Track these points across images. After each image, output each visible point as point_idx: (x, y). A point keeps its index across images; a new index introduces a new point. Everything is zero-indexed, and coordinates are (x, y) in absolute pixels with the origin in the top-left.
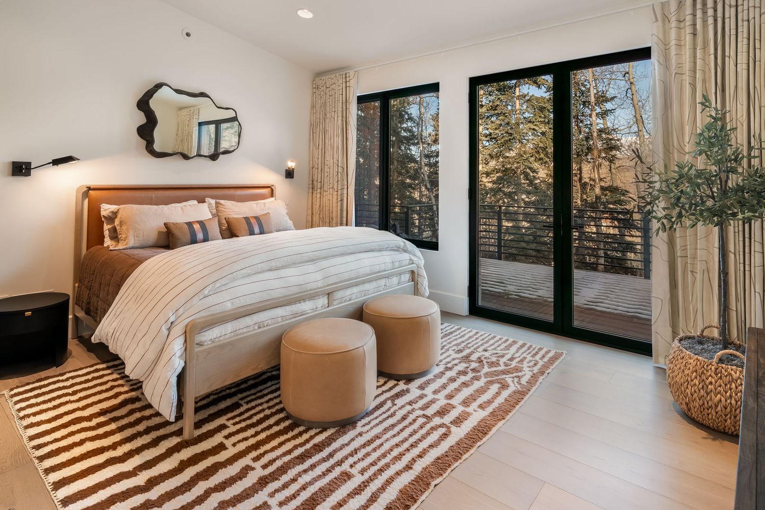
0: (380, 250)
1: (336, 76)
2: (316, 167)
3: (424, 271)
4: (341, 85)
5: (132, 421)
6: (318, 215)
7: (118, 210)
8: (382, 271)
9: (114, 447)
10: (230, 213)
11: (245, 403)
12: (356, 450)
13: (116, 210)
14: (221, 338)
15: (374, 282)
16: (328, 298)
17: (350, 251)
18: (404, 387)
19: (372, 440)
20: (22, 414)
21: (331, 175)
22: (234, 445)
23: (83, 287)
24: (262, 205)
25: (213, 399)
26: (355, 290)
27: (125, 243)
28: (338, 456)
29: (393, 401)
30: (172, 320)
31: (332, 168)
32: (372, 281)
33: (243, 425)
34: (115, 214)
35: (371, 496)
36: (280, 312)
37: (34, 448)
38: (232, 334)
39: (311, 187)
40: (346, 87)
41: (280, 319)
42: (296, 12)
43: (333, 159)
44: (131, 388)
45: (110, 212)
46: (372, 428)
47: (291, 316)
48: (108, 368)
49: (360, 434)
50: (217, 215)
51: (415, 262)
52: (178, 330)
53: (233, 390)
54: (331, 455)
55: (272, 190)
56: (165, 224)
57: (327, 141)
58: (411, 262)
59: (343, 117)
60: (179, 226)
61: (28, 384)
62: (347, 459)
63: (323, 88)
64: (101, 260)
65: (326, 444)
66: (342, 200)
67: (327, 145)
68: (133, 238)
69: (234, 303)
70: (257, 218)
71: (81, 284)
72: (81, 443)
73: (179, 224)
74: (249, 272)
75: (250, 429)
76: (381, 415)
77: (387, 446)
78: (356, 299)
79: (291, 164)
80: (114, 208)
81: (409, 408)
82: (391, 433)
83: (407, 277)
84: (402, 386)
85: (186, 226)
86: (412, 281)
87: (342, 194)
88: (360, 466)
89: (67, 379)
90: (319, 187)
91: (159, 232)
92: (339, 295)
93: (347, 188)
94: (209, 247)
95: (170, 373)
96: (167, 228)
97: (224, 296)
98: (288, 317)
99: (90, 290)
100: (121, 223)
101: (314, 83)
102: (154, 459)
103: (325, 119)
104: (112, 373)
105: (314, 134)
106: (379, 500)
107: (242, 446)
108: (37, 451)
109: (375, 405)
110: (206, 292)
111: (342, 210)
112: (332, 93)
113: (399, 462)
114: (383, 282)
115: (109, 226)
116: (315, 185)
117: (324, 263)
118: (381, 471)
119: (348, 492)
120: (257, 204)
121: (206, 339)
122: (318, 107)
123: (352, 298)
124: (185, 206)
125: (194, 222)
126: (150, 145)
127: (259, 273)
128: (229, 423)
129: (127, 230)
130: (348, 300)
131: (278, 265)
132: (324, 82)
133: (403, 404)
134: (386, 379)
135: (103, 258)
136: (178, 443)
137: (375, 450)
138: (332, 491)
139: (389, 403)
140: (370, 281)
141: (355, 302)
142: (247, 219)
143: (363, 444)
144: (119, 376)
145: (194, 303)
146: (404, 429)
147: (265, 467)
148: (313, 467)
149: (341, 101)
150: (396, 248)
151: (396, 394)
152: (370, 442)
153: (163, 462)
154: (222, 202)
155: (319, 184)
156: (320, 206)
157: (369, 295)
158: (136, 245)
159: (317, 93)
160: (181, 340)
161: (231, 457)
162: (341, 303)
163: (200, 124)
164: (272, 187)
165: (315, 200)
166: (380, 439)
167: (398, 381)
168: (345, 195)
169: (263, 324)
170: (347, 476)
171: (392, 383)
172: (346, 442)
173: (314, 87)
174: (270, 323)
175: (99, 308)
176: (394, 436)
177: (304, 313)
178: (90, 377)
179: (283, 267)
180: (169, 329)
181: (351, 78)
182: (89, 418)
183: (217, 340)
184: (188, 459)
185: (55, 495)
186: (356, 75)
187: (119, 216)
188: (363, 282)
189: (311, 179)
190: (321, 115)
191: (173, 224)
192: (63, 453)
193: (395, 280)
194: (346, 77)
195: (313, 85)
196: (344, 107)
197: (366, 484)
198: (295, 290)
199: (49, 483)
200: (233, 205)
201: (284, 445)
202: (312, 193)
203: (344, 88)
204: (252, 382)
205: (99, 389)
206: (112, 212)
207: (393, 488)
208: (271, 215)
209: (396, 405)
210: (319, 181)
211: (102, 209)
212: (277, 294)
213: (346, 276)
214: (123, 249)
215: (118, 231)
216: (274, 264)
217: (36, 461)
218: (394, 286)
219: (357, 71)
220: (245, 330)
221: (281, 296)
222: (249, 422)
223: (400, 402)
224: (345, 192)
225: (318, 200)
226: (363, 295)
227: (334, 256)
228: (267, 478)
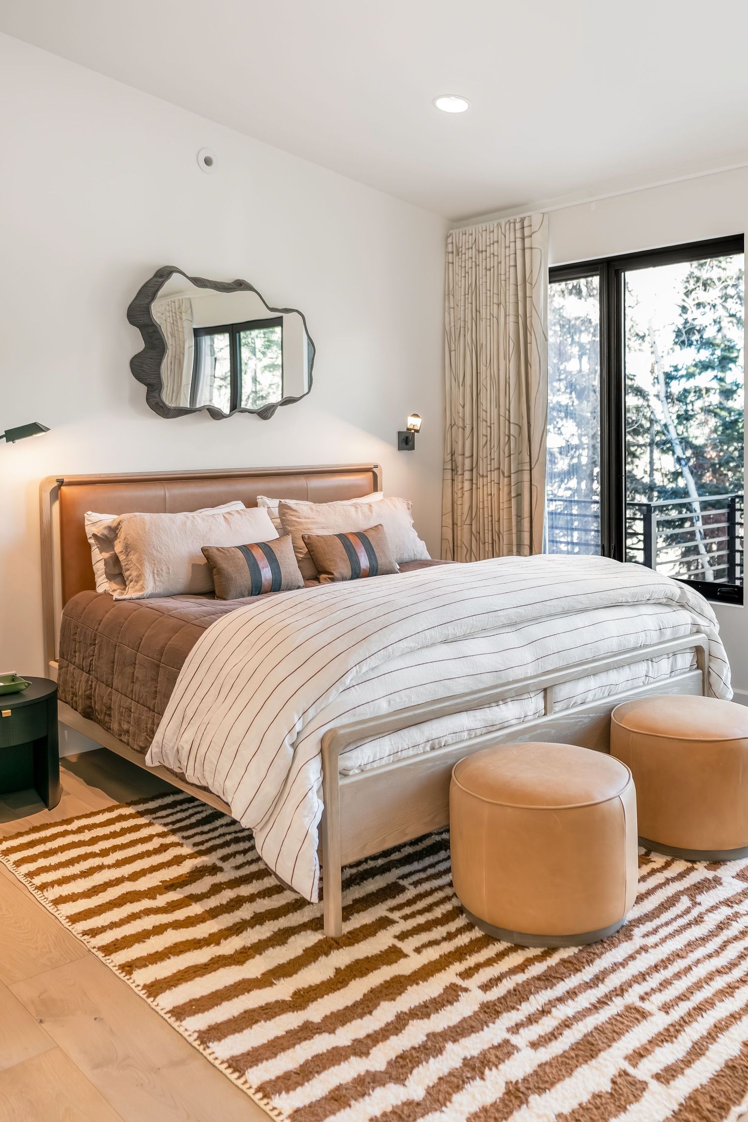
0: (635, 604)
1: (499, 225)
2: (461, 424)
3: (723, 648)
4: (512, 245)
5: (224, 902)
6: (466, 528)
7: (119, 524)
8: (640, 648)
9: (214, 939)
10: (310, 526)
11: (410, 884)
12: (644, 975)
13: (115, 524)
14: (375, 765)
15: (627, 669)
16: (545, 698)
17: (579, 606)
18: (710, 875)
19: (668, 959)
20: (38, 880)
21: (495, 442)
22: (418, 950)
23: (71, 667)
24: (366, 509)
25: (351, 875)
26: (592, 683)
27: (138, 587)
28: (614, 981)
29: (692, 898)
30: (298, 728)
31: (495, 427)
32: (623, 666)
33: (421, 920)
34: (114, 530)
35: (693, 1047)
36: (465, 721)
37: (85, 933)
38: (391, 758)
39: (449, 467)
40: (524, 249)
41: (465, 735)
42: (433, 102)
43: (498, 406)
44: (197, 849)
45: (105, 528)
46: (663, 940)
47: (484, 731)
48: (141, 814)
49: (644, 949)
50: (284, 529)
51: (702, 628)
52: (310, 747)
53: (380, 862)
54: (598, 979)
55: (375, 476)
56: (204, 550)
57: (483, 368)
58: (695, 630)
59: (517, 316)
60: (228, 554)
61: (19, 834)
62: (631, 986)
63: (470, 253)
64: (104, 619)
65: (584, 960)
66: (519, 495)
67: (482, 377)
68: (151, 576)
69: (392, 702)
70: (362, 536)
71: (66, 662)
72: (159, 930)
73: (228, 549)
74: (412, 645)
75: (436, 928)
76: (675, 919)
77: (700, 972)
78: (593, 701)
79: (414, 422)
80: (109, 519)
81: (725, 911)
82: (700, 952)
83: (687, 659)
84: (701, 873)
85: (240, 554)
86: (698, 668)
87: (519, 483)
88: (659, 999)
89: (80, 830)
90: (467, 466)
91: (194, 566)
92: (563, 692)
93: (531, 470)
94: (324, 597)
95: (307, 819)
96: (208, 558)
97: (377, 689)
98: (478, 732)
99: (89, 672)
100: (127, 549)
101: (450, 240)
102: (289, 963)
103: (476, 321)
104: (150, 824)
105: (453, 353)
106: (707, 1053)
107: (432, 954)
108: (93, 939)
109: (659, 902)
110: (348, 681)
111: (519, 516)
112: (490, 263)
113: (731, 998)
114: (641, 669)
115: (106, 555)
116: (459, 464)
117: (536, 630)
118: (700, 1009)
119: (650, 1038)
120: (355, 506)
121: (353, 764)
122: (460, 293)
123: (588, 700)
124: (229, 513)
125: (252, 545)
126: (155, 394)
127: (427, 647)
128: (396, 915)
129: (140, 561)
130: (579, 702)
131: (459, 632)
132: (471, 239)
133: (712, 903)
134: (669, 858)
135: (107, 615)
136: (320, 941)
137: (678, 976)
138: (619, 1034)
139: (685, 902)
140: (618, 666)
141: (594, 707)
142: (342, 537)
143: (653, 965)
144: (165, 829)
145: (331, 700)
146: (725, 946)
147: (485, 987)
148: (572, 994)
149: (512, 281)
150: (665, 600)
151: (694, 885)
152: (664, 963)
153: (306, 969)
154: (291, 503)
155: (467, 462)
156: (471, 507)
157: (616, 694)
158: (159, 590)
159: (456, 265)
160: (316, 765)
161: (419, 969)
162: (567, 709)
163: (198, 333)
164: (375, 470)
165: (460, 495)
166: (685, 960)
167: (694, 862)
168: (526, 485)
169: (440, 743)
170: (637, 1015)
171: (680, 866)
172: (620, 960)
173: (450, 250)
174: (450, 741)
175: (115, 707)
176: (710, 956)
177: (506, 724)
178: (117, 827)
179: (465, 637)
180: (294, 746)
181: (534, 228)
182: (151, 893)
183: (368, 767)
184: (348, 967)
185: (155, 1003)
186: (545, 222)
187: (122, 535)
188: (607, 669)
189: (449, 451)
190: (468, 312)
191: (218, 549)
192: (136, 944)
193: (665, 665)
194: (523, 228)
195: (447, 245)
196: (520, 294)
197: (677, 1027)
198: (488, 680)
199: (138, 986)
200: (312, 509)
201: (506, 958)
202: (453, 480)
203: (519, 252)
204: (409, 850)
205: (140, 848)
206: (109, 528)
207: (729, 1038)
208: (385, 529)
209: (700, 904)
210: (467, 454)
211: (87, 523)
212: (459, 687)
213: (575, 656)
214: (137, 599)
215: (123, 564)
216: (451, 631)
217: (100, 955)
218: (663, 677)
219: (547, 213)
220: (411, 752)
221: (466, 691)
222: (429, 916)
223: (707, 899)
224: (526, 477)
225: (467, 495)
226: (606, 694)
227: (551, 616)
228: (495, 1005)
